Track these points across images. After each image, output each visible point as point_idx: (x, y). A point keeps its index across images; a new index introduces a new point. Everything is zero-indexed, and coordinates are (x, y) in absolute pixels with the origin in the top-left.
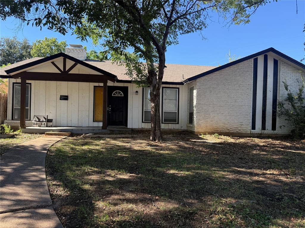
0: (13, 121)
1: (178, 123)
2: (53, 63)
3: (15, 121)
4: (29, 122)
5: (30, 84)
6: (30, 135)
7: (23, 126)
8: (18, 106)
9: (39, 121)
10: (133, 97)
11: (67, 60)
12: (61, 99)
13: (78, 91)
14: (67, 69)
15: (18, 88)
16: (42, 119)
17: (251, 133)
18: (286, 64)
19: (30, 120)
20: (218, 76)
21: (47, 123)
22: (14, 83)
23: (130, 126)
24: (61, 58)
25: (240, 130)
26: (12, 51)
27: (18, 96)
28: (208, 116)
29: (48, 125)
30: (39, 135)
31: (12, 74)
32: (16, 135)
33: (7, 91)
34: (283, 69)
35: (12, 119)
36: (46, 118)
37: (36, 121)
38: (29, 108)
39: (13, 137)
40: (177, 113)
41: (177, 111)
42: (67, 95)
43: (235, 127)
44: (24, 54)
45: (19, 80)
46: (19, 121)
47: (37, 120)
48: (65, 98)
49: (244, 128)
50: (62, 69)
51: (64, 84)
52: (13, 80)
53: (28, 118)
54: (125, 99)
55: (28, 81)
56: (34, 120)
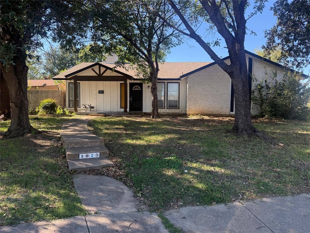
0: (69, 108)
1: (179, 109)
2: (93, 69)
3: (70, 108)
4: (79, 108)
5: (79, 83)
6: (80, 116)
7: (76, 110)
8: (72, 98)
9: (86, 108)
10: (146, 90)
11: (101, 67)
12: (99, 93)
13: (110, 88)
14: (101, 73)
15: (72, 86)
16: (87, 106)
17: (229, 114)
18: (258, 61)
19: (80, 107)
20: (204, 73)
21: (91, 109)
22: (69, 83)
23: (144, 111)
24: (98, 66)
25: (221, 112)
26: (65, 55)
27: (73, 92)
28: (196, 102)
29: (91, 111)
30: (85, 116)
31: (68, 78)
32: (72, 115)
33: (65, 89)
34: (256, 65)
35: (69, 107)
36: (90, 105)
37: (83, 108)
38: (79, 99)
39: (71, 116)
40: (178, 101)
41: (178, 100)
42: (103, 90)
43: (217, 110)
44: (74, 58)
45: (73, 81)
46: (74, 108)
47: (85, 107)
48: (101, 92)
49: (224, 111)
50: (98, 73)
51: (101, 83)
52: (69, 81)
53: (78, 106)
54: (141, 92)
55: (78, 82)
56: (82, 107)
